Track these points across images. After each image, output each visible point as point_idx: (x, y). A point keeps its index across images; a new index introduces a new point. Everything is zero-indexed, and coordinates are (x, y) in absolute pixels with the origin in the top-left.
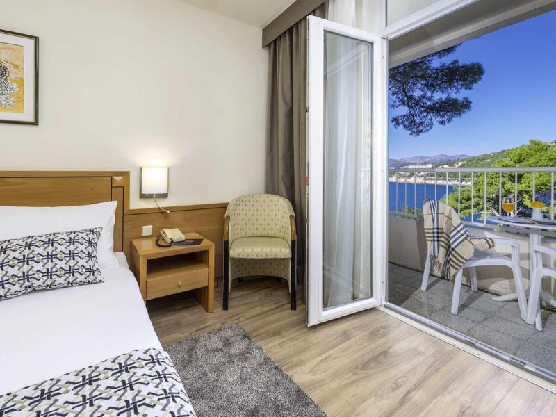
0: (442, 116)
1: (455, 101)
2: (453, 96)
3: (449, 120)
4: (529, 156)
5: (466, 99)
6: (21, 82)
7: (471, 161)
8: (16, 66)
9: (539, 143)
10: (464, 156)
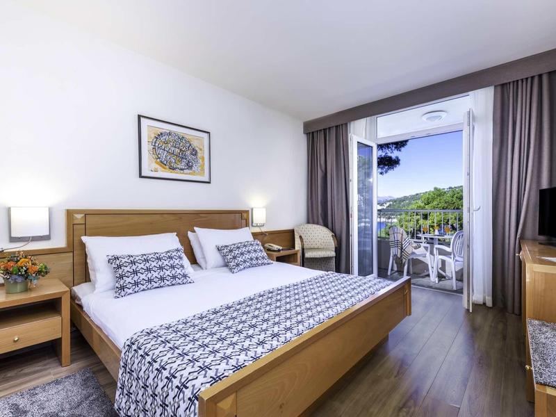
0: (382, 168)
1: (390, 158)
2: (389, 155)
3: (386, 172)
4: (434, 199)
5: (397, 158)
6: (203, 158)
7: (395, 201)
8: (201, 149)
9: (439, 190)
10: (390, 197)
